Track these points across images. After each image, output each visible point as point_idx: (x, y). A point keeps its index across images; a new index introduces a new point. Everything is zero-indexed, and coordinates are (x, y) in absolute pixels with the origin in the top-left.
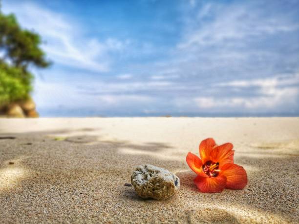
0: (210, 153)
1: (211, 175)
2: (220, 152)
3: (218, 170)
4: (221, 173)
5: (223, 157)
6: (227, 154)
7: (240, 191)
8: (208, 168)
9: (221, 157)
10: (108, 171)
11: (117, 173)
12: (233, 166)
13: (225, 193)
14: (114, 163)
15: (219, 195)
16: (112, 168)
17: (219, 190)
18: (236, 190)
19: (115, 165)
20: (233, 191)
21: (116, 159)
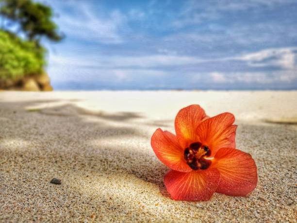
0: (197, 131)
1: (199, 165)
2: (213, 128)
3: (211, 159)
4: (216, 163)
5: (218, 137)
6: (224, 131)
7: (244, 200)
8: (194, 153)
9: (215, 137)
10: (45, 156)
11: (57, 159)
12: (233, 153)
13: (215, 204)
14: (65, 143)
15: (203, 209)
16: (56, 151)
17: (205, 196)
18: (236, 197)
19: (65, 146)
20: (230, 200)
21: (74, 137)
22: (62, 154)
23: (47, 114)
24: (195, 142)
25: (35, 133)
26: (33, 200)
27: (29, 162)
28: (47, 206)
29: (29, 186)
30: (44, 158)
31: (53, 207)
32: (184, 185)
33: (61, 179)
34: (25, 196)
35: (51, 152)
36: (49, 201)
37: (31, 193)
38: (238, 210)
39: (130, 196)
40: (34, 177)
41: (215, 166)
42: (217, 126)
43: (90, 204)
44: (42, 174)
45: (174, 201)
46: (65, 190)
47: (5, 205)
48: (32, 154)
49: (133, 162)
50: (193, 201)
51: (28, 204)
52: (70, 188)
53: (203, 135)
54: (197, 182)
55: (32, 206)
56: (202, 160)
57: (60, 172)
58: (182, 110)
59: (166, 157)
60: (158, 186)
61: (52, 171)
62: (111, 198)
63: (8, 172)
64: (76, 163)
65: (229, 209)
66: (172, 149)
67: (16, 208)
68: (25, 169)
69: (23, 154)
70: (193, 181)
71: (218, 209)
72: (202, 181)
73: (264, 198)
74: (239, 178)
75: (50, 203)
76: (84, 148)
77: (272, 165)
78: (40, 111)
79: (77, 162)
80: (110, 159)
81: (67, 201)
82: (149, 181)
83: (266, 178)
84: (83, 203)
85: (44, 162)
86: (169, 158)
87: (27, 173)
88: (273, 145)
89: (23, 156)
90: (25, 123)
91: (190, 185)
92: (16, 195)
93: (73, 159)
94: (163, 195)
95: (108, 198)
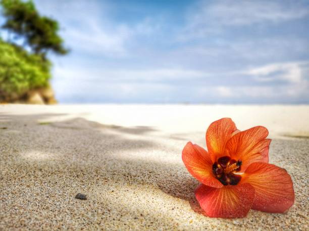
0: (227, 144)
1: (228, 180)
2: (244, 142)
4: (246, 178)
5: (249, 151)
6: (256, 145)
7: (282, 217)
8: (223, 168)
9: (246, 151)
10: (65, 170)
11: (78, 173)
12: (267, 167)
13: (252, 221)
14: (84, 157)
15: (241, 226)
16: (76, 164)
17: (240, 213)
18: (273, 214)
19: (83, 159)
20: (267, 217)
21: (91, 151)
22: (83, 168)
23: (59, 127)
24: (223, 156)
25: (50, 146)
26: (60, 216)
27: (49, 176)
28: (77, 223)
29: (53, 201)
30: (65, 172)
31: (83, 224)
32: (216, 201)
33: (85, 194)
34: (51, 212)
35: (71, 166)
36: (78, 217)
37: (57, 209)
38: (278, 227)
39: (162, 213)
40: (57, 192)
41: (246, 182)
42: (248, 140)
43: (122, 221)
44: (65, 188)
45: (208, 218)
46: (92, 206)
47: (32, 222)
48: (52, 168)
49: (158, 176)
50: (228, 218)
51: (56, 221)
52: (96, 204)
53: (233, 149)
54: (229, 199)
55: (61, 223)
56: (231, 175)
57: (83, 186)
58: (213, 123)
59: (197, 171)
60: (188, 202)
61: (75, 185)
62: (141, 215)
63: (28, 186)
64: (98, 178)
65: (268, 226)
66: (202, 164)
67: (44, 225)
68: (46, 184)
69: (41, 168)
70: (224, 197)
71: (257, 227)
72: (235, 197)
73: (303, 214)
74: (274, 193)
75: (79, 220)
76: (105, 162)
77: (303, 180)
78: (51, 124)
79: (99, 176)
80: (134, 174)
81: (96, 218)
82: (178, 197)
83: (300, 194)
84: (114, 219)
85: (64, 176)
86: (199, 172)
87: (49, 188)
88: (298, 159)
89: (43, 170)
90: (38, 136)
91: (222, 201)
92: (42, 211)
93: (95, 174)
94: (195, 211)
95: (139, 215)
